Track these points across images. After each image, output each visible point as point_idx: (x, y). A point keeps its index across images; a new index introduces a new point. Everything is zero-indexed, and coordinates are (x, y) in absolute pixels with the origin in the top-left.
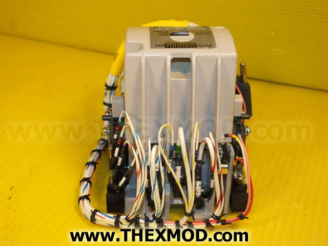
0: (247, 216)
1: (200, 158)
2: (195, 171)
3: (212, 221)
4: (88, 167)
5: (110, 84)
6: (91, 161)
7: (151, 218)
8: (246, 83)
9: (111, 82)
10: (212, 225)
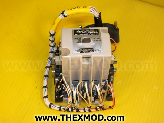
0: (112, 108)
1: (94, 89)
2: (92, 93)
3: (98, 108)
4: (45, 78)
5: (52, 33)
6: (46, 75)
7: (74, 108)
8: (117, 28)
9: (52, 32)
10: (98, 110)
